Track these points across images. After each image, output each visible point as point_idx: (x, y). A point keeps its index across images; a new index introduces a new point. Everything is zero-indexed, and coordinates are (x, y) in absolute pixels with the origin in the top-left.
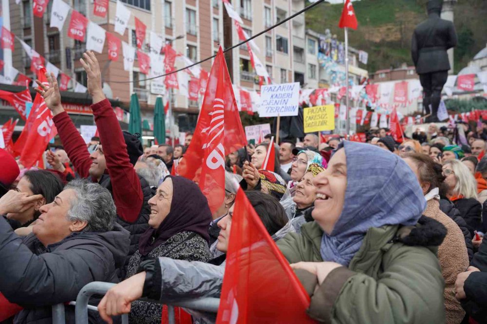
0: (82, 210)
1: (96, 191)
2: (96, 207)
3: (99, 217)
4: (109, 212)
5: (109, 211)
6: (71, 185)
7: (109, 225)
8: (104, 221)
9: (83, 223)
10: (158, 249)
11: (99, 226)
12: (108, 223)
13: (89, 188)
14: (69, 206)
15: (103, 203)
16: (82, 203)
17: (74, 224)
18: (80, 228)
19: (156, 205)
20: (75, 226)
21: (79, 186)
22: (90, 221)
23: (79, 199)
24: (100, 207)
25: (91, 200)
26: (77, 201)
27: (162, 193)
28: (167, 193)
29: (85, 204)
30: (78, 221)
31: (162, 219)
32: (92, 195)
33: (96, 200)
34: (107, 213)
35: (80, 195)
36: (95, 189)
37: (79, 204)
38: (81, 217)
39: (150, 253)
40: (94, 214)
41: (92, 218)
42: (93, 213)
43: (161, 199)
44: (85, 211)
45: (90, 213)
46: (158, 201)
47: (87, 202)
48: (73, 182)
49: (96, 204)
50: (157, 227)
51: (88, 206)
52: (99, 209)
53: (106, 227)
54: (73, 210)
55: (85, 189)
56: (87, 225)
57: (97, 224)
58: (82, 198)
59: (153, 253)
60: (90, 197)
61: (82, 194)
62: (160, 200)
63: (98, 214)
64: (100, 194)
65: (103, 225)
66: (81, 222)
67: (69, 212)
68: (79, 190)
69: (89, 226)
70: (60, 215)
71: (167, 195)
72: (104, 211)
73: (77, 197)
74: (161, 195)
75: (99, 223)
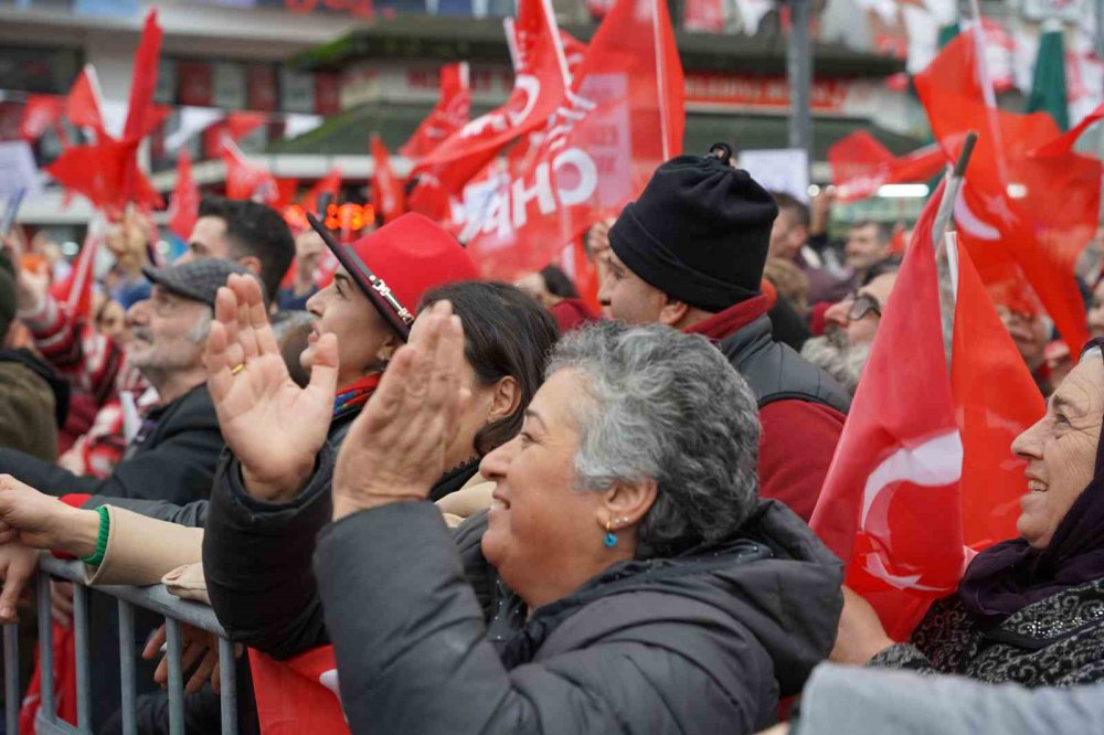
0: (620, 440)
1: (655, 356)
2: (670, 417)
3: (692, 454)
4: (723, 428)
5: (726, 421)
6: (564, 353)
7: (737, 480)
8: (718, 468)
9: (642, 493)
10: (1051, 607)
11: (701, 490)
12: (731, 471)
13: (628, 349)
14: (572, 437)
15: (694, 397)
16: (616, 415)
17: (612, 500)
18: (635, 510)
19: (1040, 458)
20: (615, 507)
21: (591, 352)
22: (663, 477)
23: (602, 401)
24: (688, 414)
25: (645, 394)
26: (595, 412)
27: (1065, 410)
28: (1083, 405)
29: (629, 417)
30: (621, 487)
31: (1062, 508)
32: (643, 376)
33: (661, 392)
34: (718, 434)
35: (601, 386)
36: (650, 347)
37: (606, 418)
38: (626, 471)
39: (1012, 619)
40: (669, 446)
41: (667, 463)
42: (665, 444)
43: (1059, 432)
44: (633, 442)
45: (654, 443)
46: (1050, 442)
47: (633, 405)
48: (567, 341)
49: (666, 406)
50: (1042, 543)
51: (641, 422)
52: (682, 422)
53: (726, 492)
54: (590, 449)
55: (619, 360)
56: (659, 495)
57: (691, 485)
58: (608, 394)
59: (1026, 619)
60: (638, 383)
61: (609, 379)
62: (1058, 438)
63: (684, 445)
64: (674, 362)
65: (712, 483)
66: (633, 488)
67: (580, 461)
68: (595, 367)
69: (667, 496)
70: (550, 480)
71: (1081, 414)
72: (704, 427)
73: (593, 396)
74: (1062, 418)
75: (695, 477)
